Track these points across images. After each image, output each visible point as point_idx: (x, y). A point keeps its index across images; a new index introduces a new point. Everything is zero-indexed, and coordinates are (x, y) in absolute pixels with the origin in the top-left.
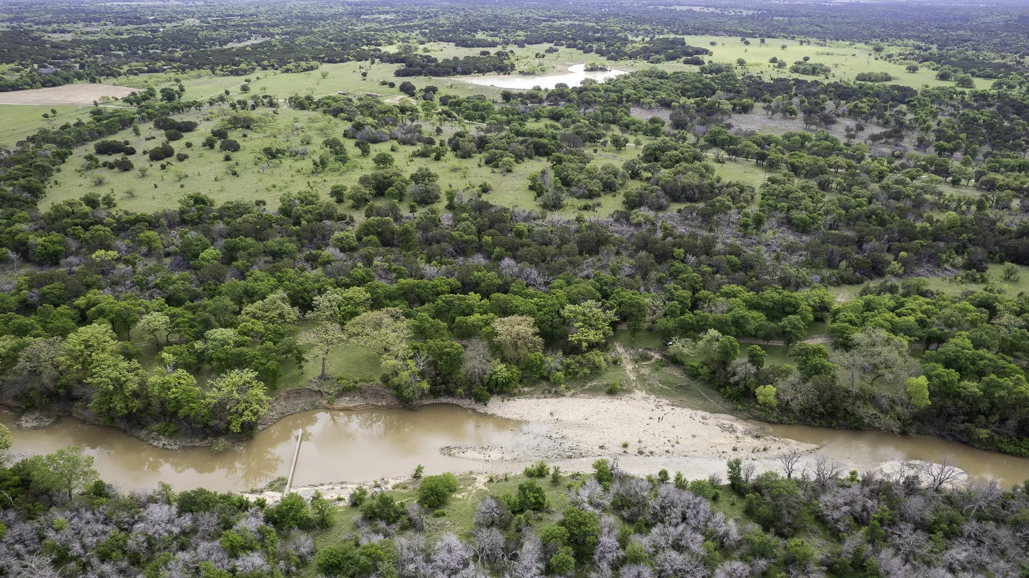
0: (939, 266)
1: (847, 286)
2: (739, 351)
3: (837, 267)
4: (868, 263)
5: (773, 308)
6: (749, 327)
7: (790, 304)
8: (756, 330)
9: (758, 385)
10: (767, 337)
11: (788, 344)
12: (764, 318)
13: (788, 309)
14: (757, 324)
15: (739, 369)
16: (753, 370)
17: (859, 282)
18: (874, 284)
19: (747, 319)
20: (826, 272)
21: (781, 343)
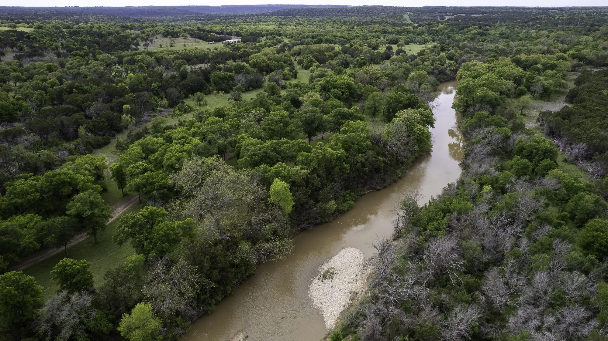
0: (154, 110)
1: (99, 150)
2: (38, 287)
3: (76, 136)
4: (103, 122)
5: (42, 199)
6: (24, 242)
7: (63, 184)
8: (40, 239)
9: (116, 320)
10: (63, 239)
11: (94, 234)
12: (37, 218)
13: (66, 191)
14: (34, 231)
15: (63, 315)
16: (87, 300)
17: (106, 143)
18: (122, 138)
19: (14, 232)
20: (71, 145)
21: (82, 237)
